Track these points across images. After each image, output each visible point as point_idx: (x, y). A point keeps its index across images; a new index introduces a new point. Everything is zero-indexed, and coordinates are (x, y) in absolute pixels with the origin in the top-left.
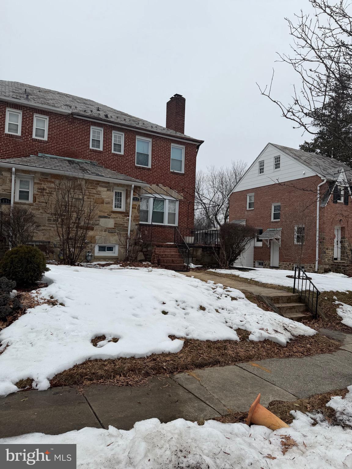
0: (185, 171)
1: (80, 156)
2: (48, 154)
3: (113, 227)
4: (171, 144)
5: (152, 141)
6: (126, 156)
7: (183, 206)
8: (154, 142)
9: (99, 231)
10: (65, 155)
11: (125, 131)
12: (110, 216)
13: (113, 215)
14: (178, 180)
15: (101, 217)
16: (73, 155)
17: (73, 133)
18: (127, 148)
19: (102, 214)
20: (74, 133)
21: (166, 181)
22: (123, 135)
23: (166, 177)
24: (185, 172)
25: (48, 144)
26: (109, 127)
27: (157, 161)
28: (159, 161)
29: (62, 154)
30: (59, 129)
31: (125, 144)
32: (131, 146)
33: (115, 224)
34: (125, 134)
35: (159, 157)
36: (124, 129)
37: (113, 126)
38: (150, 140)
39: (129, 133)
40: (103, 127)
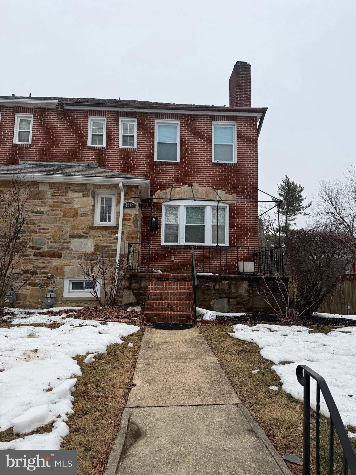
0: (238, 159)
1: (74, 158)
2: (32, 161)
3: (93, 251)
4: (211, 122)
5: (181, 123)
6: (140, 150)
7: (236, 214)
8: (183, 124)
9: (69, 258)
10: (54, 159)
11: (138, 115)
12: (88, 234)
13: (93, 233)
14: (225, 175)
15: (72, 237)
16: (64, 158)
17: (64, 130)
18: (141, 138)
19: (76, 232)
20: (66, 130)
21: (205, 179)
22: (135, 121)
23: (204, 172)
24: (238, 161)
25: (32, 148)
26: (114, 114)
27: (189, 150)
28: (192, 149)
29: (50, 159)
30: (46, 127)
31: (138, 133)
32: (148, 135)
33: (95, 246)
34: (138, 119)
35: (193, 144)
36: (136, 112)
37: (120, 112)
38: (178, 122)
39: (143, 117)
40: (105, 116)
